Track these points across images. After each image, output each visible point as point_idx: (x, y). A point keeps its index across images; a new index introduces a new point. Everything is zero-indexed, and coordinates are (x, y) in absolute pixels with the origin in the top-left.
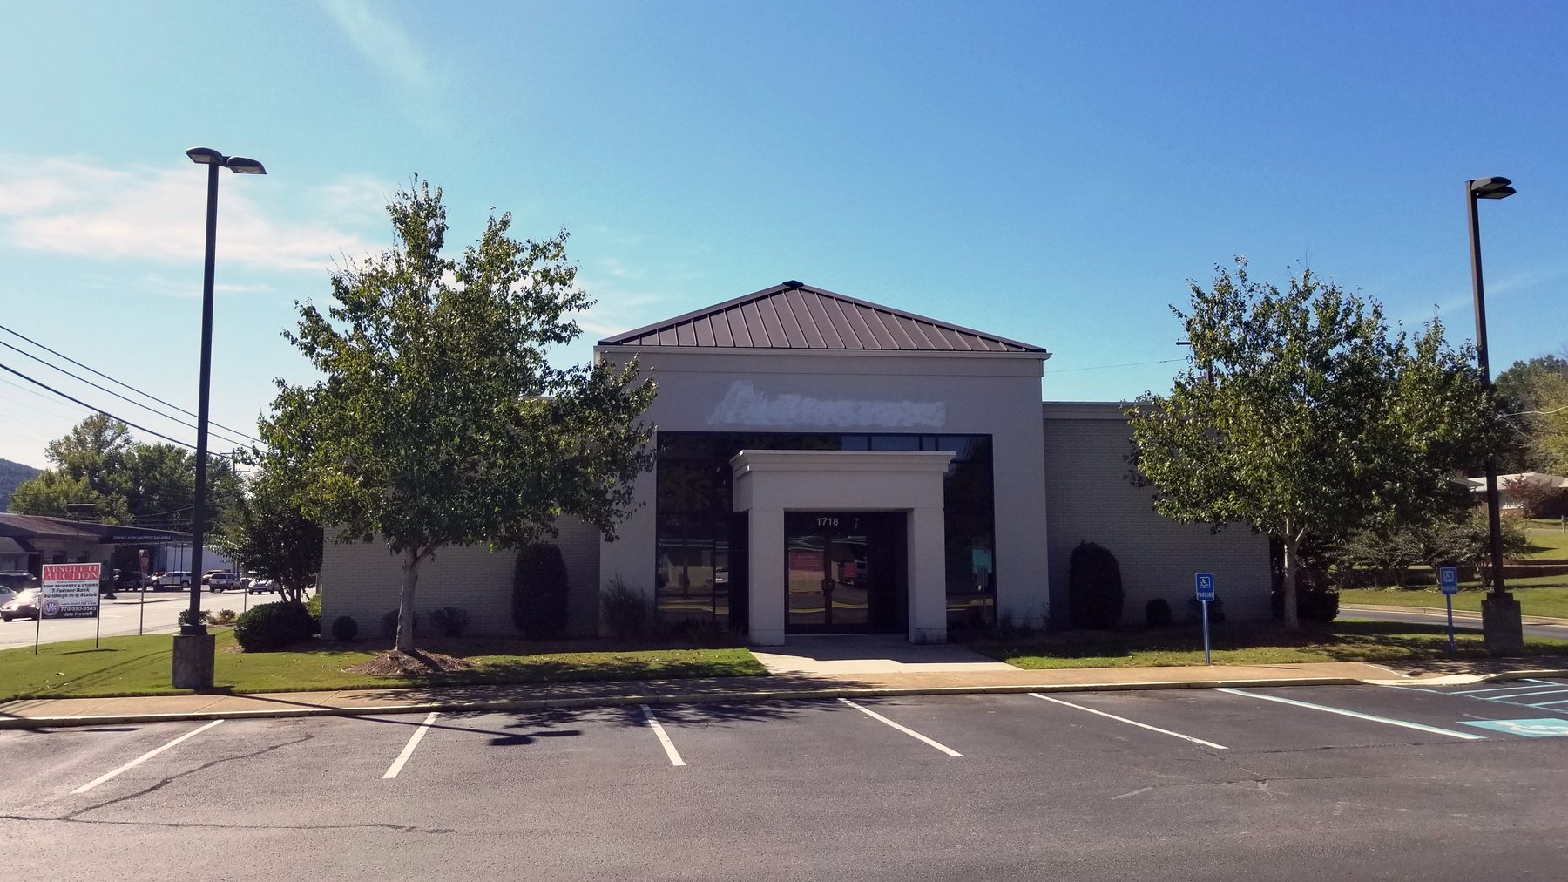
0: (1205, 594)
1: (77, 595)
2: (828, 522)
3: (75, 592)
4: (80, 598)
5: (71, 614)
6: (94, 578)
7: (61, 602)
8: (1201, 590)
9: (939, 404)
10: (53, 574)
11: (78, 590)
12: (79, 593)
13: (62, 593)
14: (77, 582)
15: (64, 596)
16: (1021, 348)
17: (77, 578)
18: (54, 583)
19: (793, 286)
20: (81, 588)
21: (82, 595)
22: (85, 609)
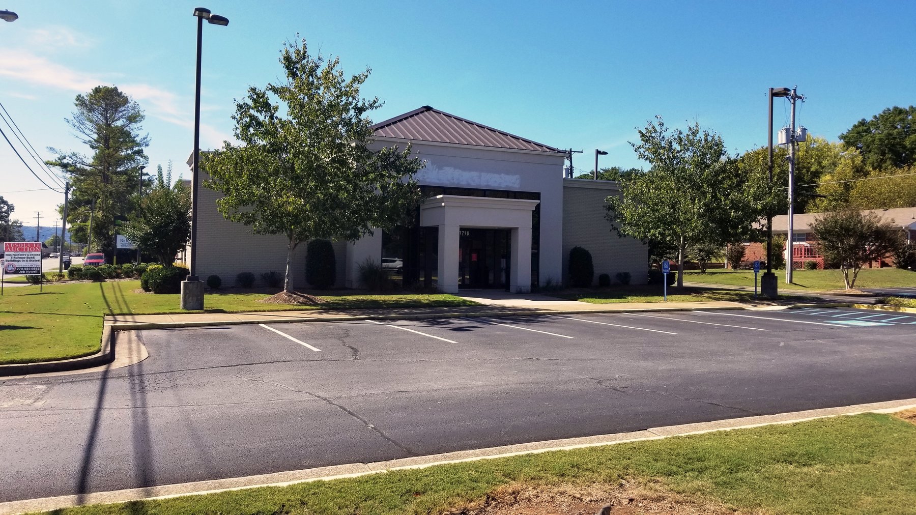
0: (666, 271)
1: (27, 261)
2: (464, 233)
3: (26, 259)
4: (29, 262)
5: (24, 272)
6: (38, 251)
7: (17, 264)
8: (664, 269)
9: (517, 176)
10: (11, 248)
11: (28, 258)
12: (29, 259)
13: (17, 260)
14: (27, 253)
15: (18, 261)
16: (555, 150)
17: (26, 250)
18: (12, 253)
19: (428, 109)
20: (29, 256)
21: (30, 261)
22: (32, 269)
